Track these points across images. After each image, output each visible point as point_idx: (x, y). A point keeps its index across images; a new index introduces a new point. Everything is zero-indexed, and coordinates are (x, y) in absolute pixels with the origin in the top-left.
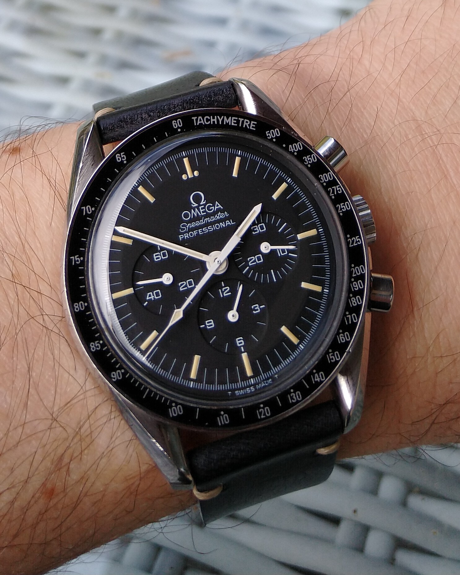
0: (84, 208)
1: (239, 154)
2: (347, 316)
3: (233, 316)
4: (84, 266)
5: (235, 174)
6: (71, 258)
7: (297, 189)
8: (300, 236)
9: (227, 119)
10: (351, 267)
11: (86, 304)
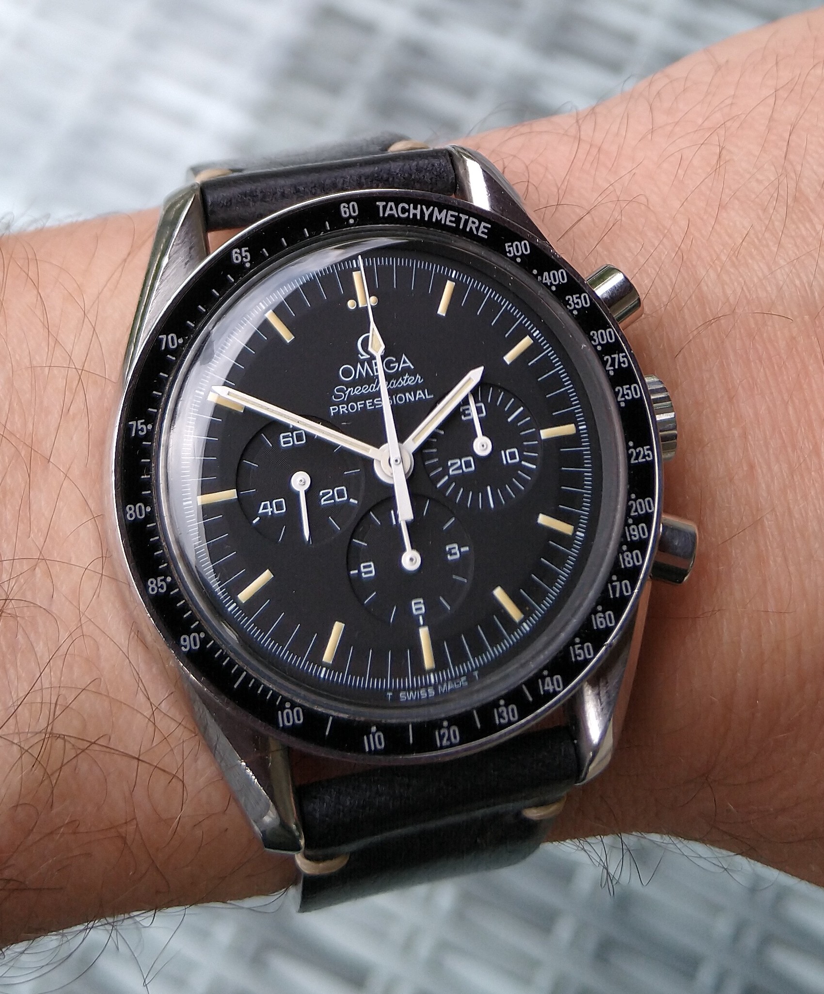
0: (164, 337)
1: (453, 276)
2: (614, 584)
3: (411, 559)
4: (151, 440)
5: (442, 310)
6: (130, 423)
7: (548, 351)
8: (545, 434)
9: (440, 214)
10: (629, 499)
11: (149, 509)
